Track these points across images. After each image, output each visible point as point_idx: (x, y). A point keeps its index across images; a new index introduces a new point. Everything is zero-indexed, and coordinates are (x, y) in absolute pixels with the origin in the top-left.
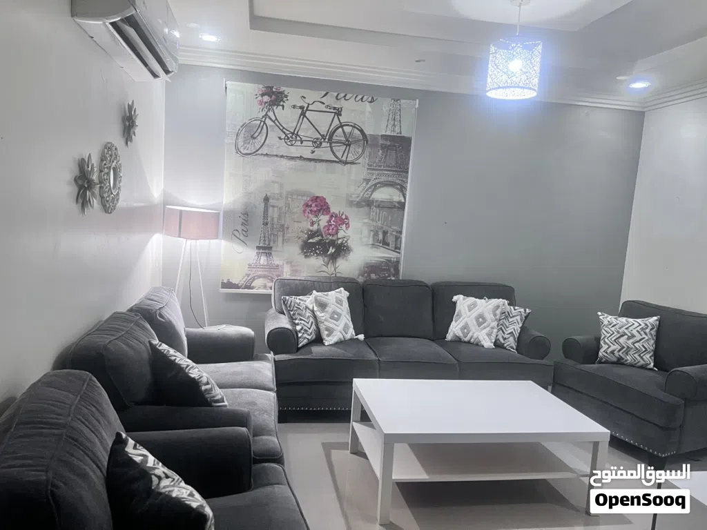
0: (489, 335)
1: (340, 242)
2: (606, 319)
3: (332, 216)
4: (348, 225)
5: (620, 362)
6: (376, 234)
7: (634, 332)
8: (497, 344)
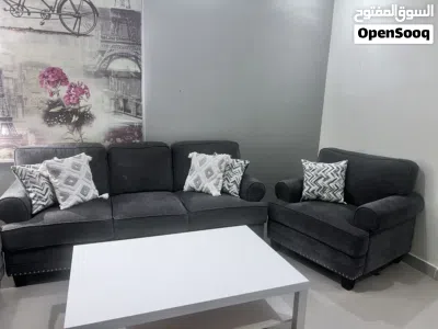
0: (216, 185)
1: (82, 110)
2: (308, 165)
3: (71, 86)
4: (88, 95)
5: (318, 199)
6: (117, 103)
7: (329, 174)
8: (223, 191)
